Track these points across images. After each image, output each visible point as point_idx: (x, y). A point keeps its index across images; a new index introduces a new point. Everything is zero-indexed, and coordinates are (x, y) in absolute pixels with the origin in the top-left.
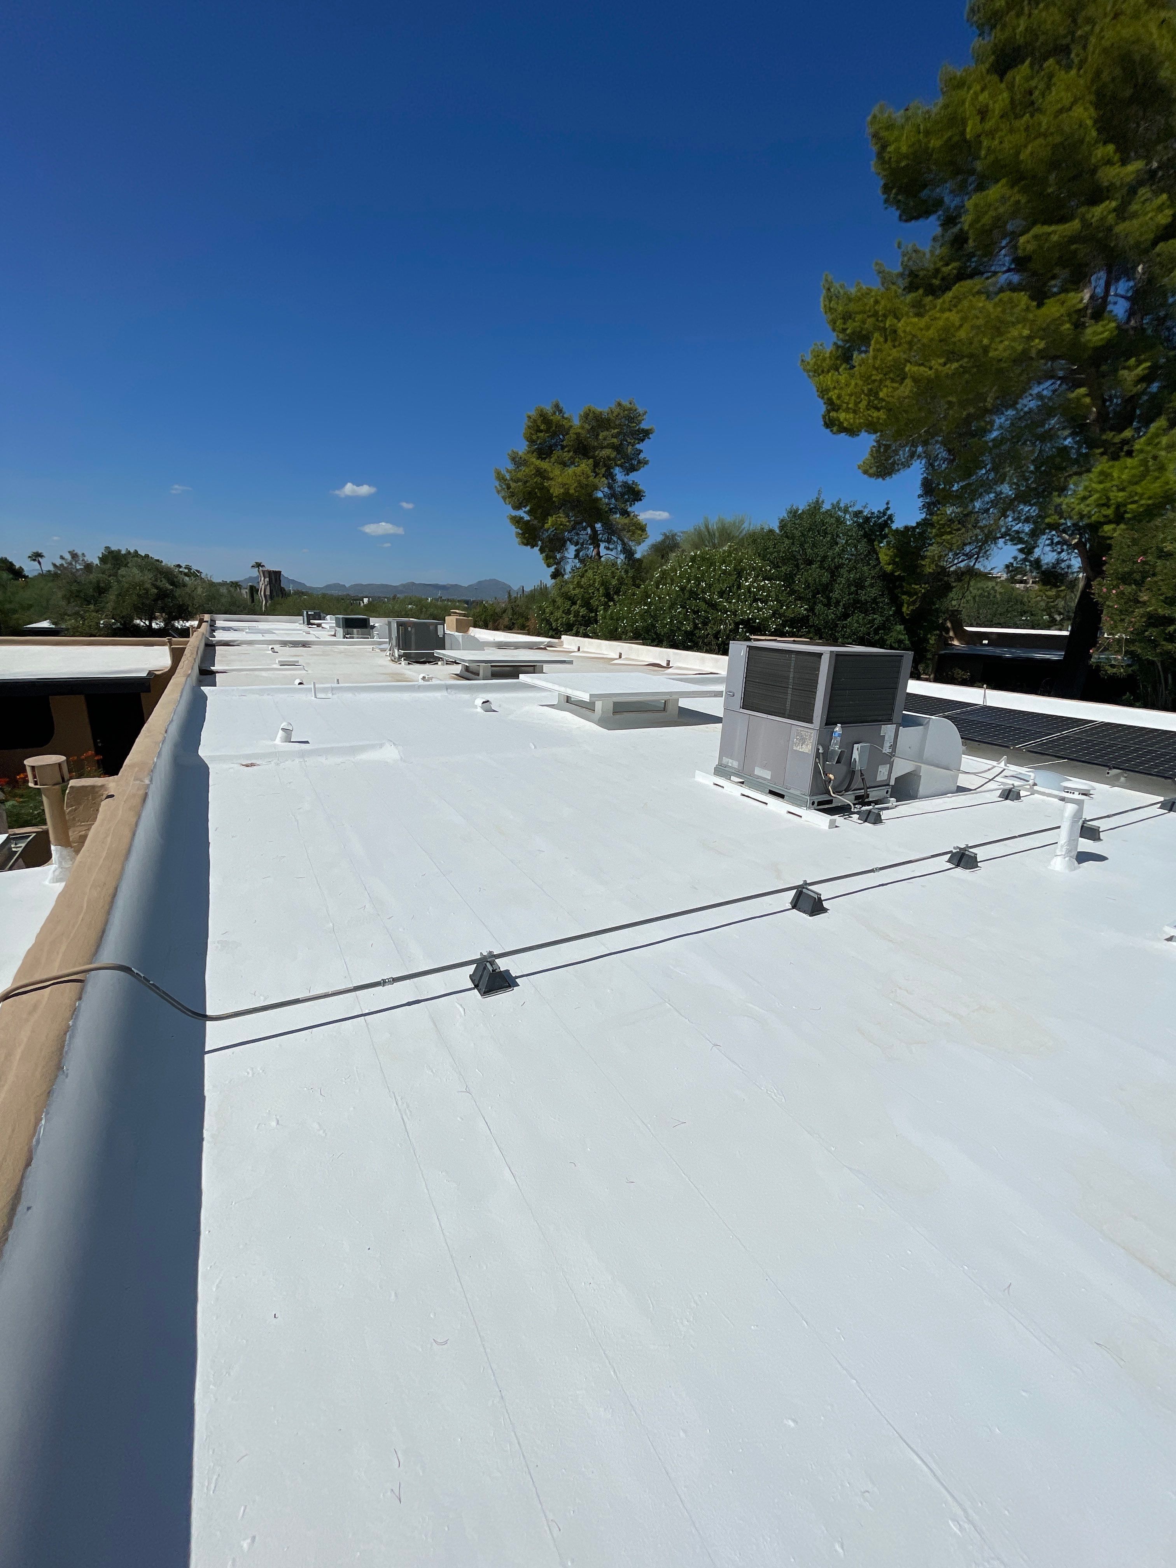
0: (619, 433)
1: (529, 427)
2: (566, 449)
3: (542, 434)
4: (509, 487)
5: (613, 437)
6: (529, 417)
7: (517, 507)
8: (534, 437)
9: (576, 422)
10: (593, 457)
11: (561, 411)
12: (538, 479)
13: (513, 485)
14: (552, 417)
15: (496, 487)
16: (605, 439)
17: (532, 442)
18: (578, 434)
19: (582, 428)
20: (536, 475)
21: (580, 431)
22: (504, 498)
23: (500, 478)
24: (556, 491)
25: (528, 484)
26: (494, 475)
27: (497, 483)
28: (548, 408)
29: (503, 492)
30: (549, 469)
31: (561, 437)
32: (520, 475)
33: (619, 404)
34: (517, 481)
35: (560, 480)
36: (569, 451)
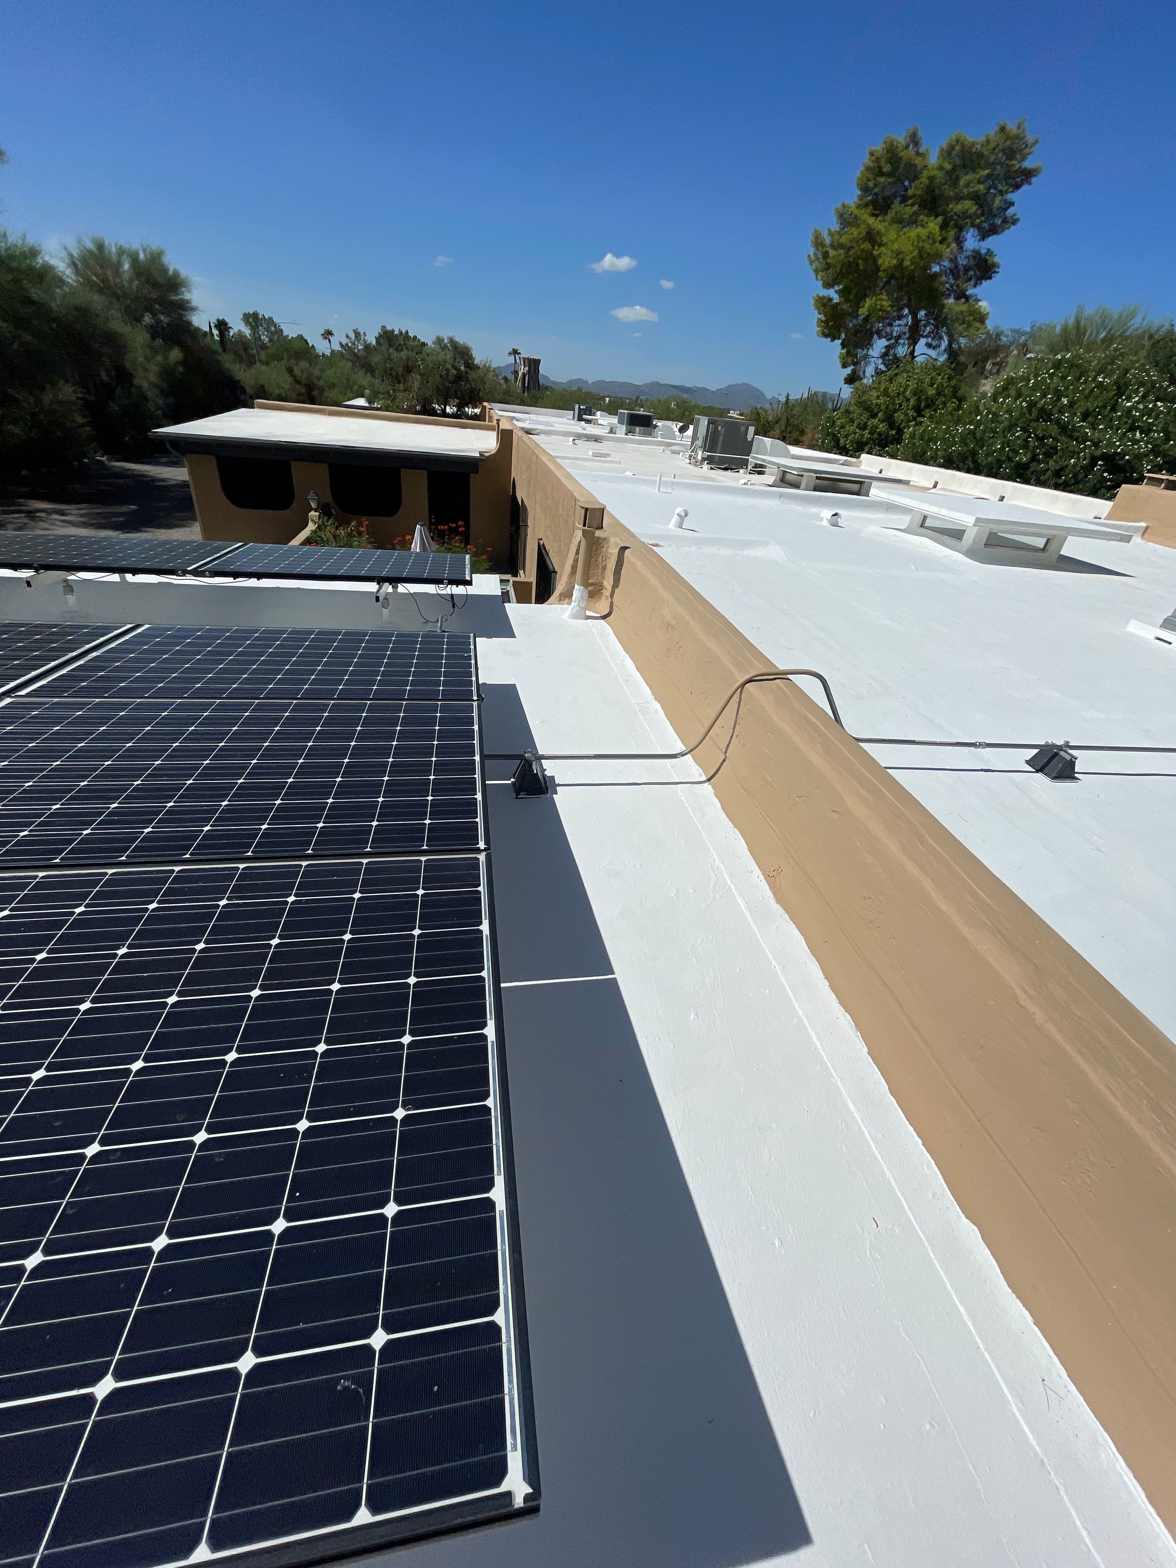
0: (989, 176)
1: (868, 169)
2: (910, 202)
3: (882, 180)
4: (826, 255)
5: (979, 182)
6: (872, 154)
7: (828, 285)
8: (871, 184)
9: (933, 159)
10: (945, 213)
11: (916, 144)
12: (866, 246)
13: (832, 253)
14: (902, 154)
15: (809, 256)
16: (967, 185)
17: (865, 189)
18: (932, 179)
19: (941, 168)
20: (864, 240)
21: (936, 173)
22: (816, 271)
23: (818, 243)
24: (886, 261)
25: (851, 253)
26: (811, 237)
27: (812, 251)
28: (901, 139)
29: (817, 263)
30: (883, 231)
31: (906, 183)
32: (843, 240)
33: (1003, 129)
34: (841, 246)
35: (896, 246)
36: (912, 205)
